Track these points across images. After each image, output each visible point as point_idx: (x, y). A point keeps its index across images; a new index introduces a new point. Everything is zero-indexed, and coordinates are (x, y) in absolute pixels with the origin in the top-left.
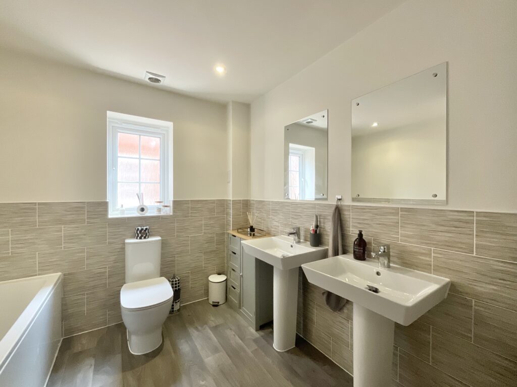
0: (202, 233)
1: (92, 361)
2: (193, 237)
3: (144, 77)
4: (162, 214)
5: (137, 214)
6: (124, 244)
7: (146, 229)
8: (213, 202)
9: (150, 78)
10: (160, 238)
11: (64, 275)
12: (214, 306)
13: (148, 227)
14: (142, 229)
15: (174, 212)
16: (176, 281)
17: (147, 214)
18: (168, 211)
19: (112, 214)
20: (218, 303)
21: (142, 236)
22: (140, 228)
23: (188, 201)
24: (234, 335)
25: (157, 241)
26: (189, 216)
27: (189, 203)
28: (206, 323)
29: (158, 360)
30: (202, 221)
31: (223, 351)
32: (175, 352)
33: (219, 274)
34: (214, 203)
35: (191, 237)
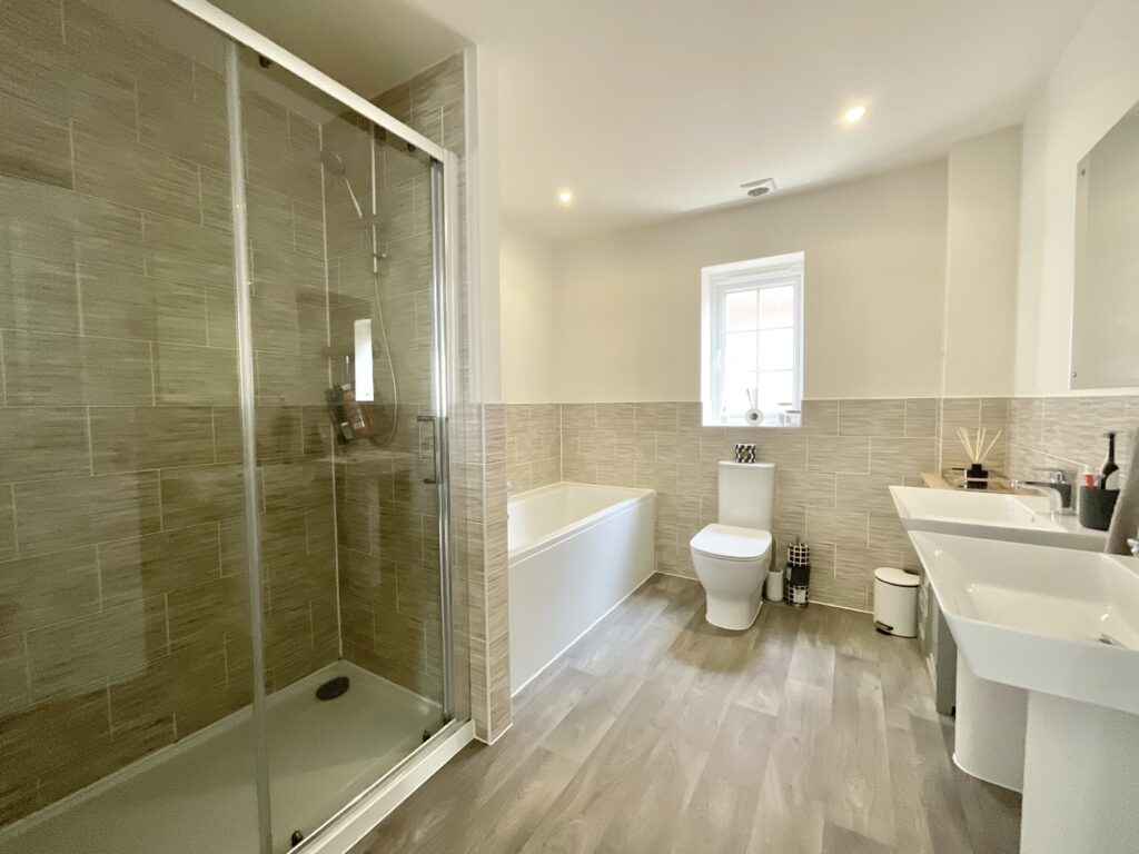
0: (866, 471)
1: (665, 602)
2: (844, 476)
3: (741, 194)
4: (786, 425)
5: (745, 423)
6: (717, 466)
7: (749, 447)
8: (900, 404)
9: (751, 193)
10: (771, 465)
11: (658, 494)
12: (879, 630)
13: (752, 445)
14: (743, 447)
15: (804, 422)
16: (798, 549)
17: (764, 423)
18: (796, 421)
19: (709, 420)
20: (891, 628)
21: (742, 458)
22: (740, 445)
23: (836, 401)
24: (877, 688)
25: (769, 469)
26: (835, 433)
27: (836, 407)
28: (835, 643)
29: (729, 641)
30: (867, 444)
31: (831, 690)
32: (756, 647)
33: (907, 571)
34: (902, 407)
35: (839, 475)
